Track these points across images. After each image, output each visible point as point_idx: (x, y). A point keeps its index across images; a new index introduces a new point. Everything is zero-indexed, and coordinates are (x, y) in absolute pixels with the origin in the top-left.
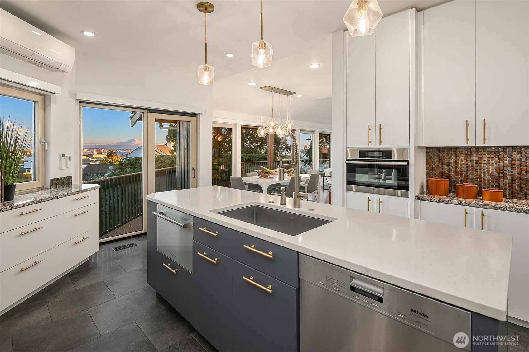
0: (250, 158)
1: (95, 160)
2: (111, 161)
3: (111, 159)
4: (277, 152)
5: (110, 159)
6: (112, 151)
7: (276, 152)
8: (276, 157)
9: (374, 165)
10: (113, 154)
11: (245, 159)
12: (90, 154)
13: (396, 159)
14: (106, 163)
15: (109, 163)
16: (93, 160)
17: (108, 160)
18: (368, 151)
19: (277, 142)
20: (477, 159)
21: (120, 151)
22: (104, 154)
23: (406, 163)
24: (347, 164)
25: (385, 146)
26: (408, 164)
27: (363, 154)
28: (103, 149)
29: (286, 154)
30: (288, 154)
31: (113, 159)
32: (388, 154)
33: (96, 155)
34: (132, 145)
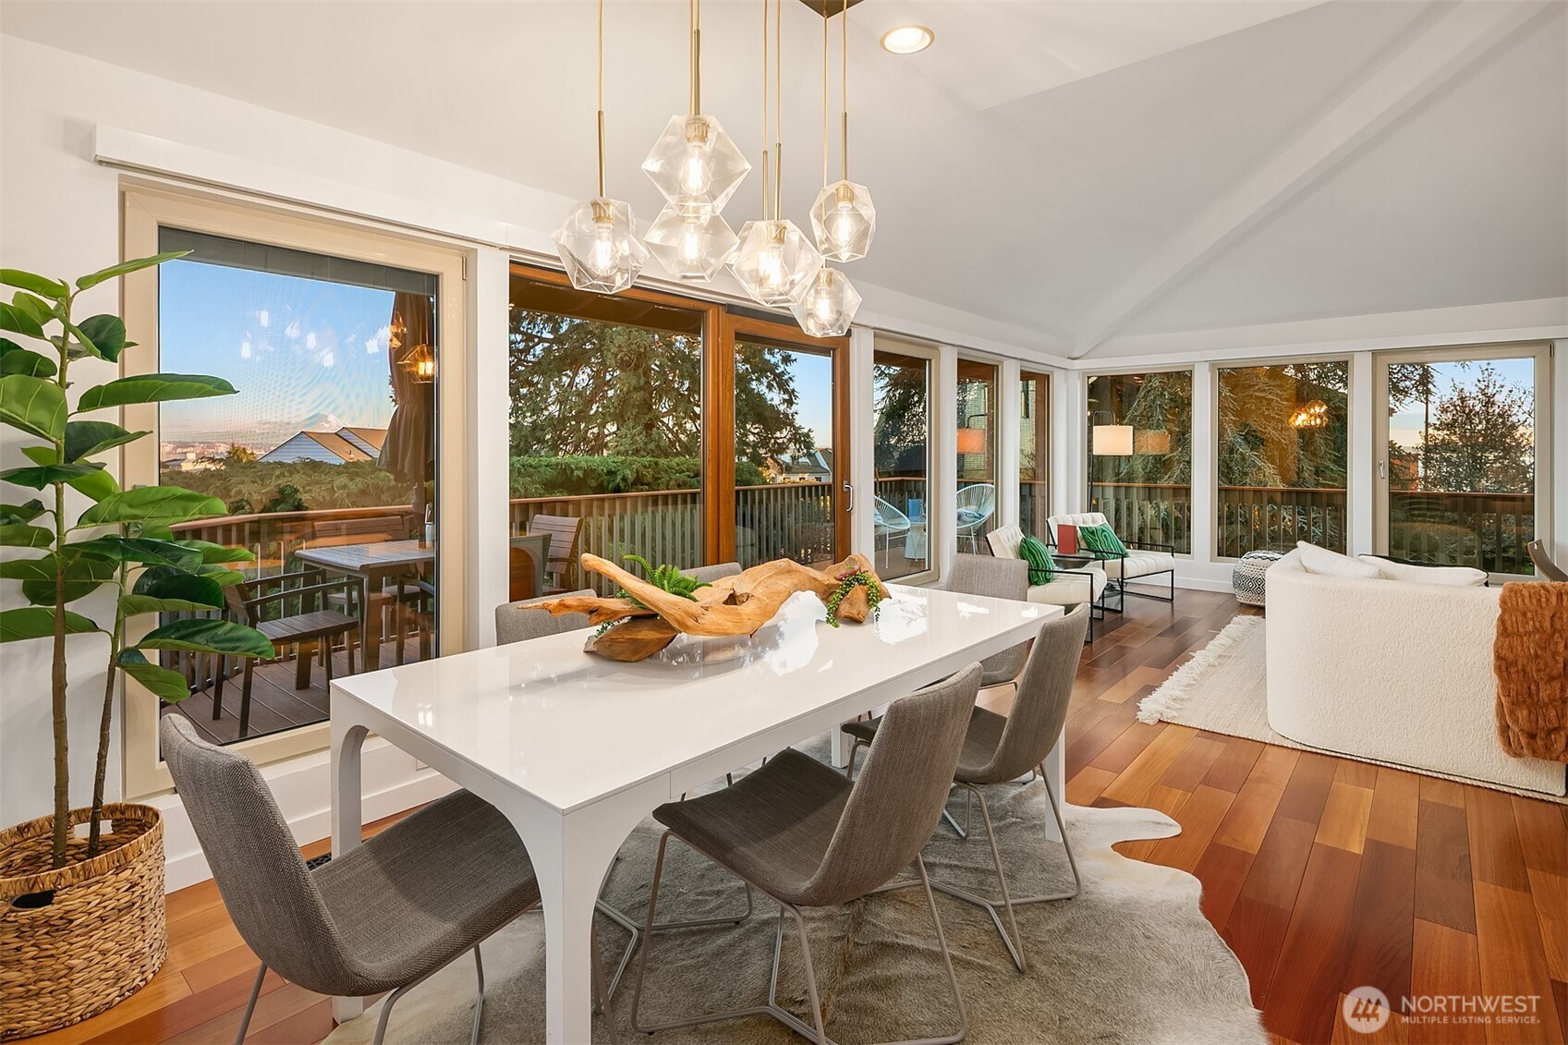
0: (648, 475)
4: (764, 451)
6: (244, 449)
7: (762, 451)
8: (756, 471)
12: (175, 460)
19: (766, 419)
28: (224, 443)
29: (793, 458)
30: (800, 460)
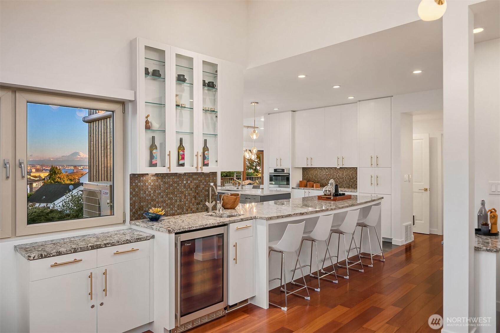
1: (37, 179)
2: (59, 180)
3: (59, 177)
5: (57, 178)
9: (277, 175)
10: (57, 172)
11: (224, 175)
13: (285, 172)
14: (52, 183)
15: (56, 182)
16: (36, 179)
17: (55, 179)
18: (277, 169)
20: (317, 172)
21: (60, 167)
22: (44, 172)
23: (288, 174)
24: (270, 175)
25: (282, 167)
26: (289, 174)
27: (275, 170)
31: (60, 178)
32: (283, 170)
33: (34, 172)
34: (76, 159)
